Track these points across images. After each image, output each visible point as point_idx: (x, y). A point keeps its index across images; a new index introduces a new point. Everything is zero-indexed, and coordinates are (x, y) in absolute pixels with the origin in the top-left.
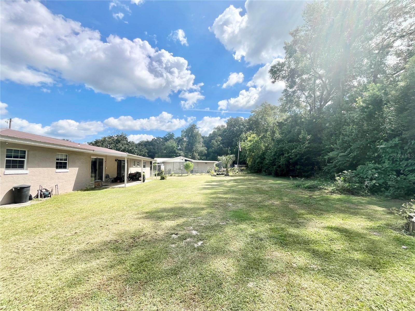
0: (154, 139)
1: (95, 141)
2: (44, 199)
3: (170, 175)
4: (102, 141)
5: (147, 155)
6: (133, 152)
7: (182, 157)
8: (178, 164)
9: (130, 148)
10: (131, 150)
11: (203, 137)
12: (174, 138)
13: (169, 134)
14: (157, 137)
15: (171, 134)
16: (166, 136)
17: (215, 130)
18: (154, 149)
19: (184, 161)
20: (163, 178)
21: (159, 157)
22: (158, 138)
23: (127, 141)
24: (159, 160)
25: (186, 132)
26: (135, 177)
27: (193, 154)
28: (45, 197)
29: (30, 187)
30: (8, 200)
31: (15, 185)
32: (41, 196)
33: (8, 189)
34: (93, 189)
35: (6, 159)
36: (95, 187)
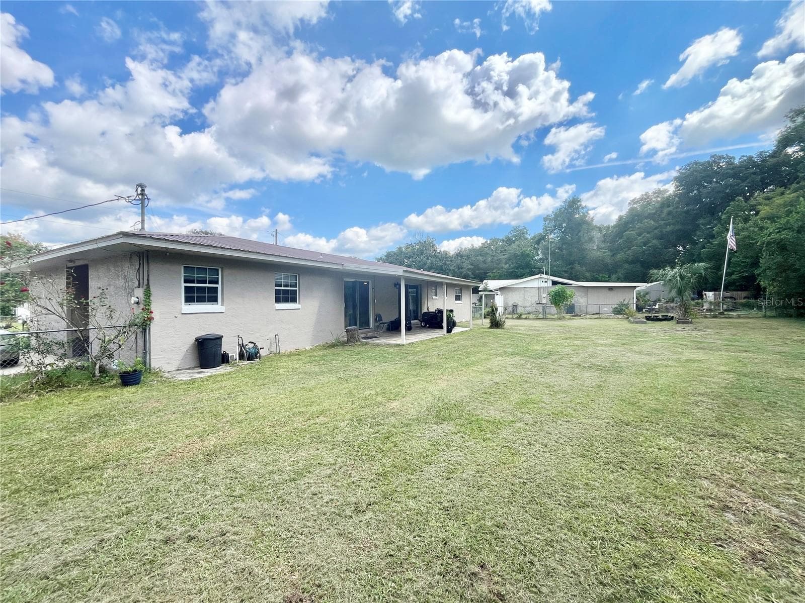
0: (486, 242)
1: (385, 254)
2: (246, 362)
3: (515, 316)
4: (395, 254)
5: (472, 276)
6: (445, 271)
7: (544, 276)
8: (535, 292)
9: (441, 264)
10: (441, 266)
11: (600, 229)
12: (527, 236)
13: (516, 229)
14: (491, 240)
15: (520, 228)
16: (510, 235)
17: (635, 206)
18: (485, 262)
19: (550, 284)
20: (496, 324)
21: (494, 278)
22: (495, 241)
23: (435, 251)
24: (493, 284)
25: (555, 219)
26: (434, 321)
27: (572, 268)
28: (248, 359)
29: (220, 338)
30: (192, 361)
31: (202, 333)
32: (241, 356)
33: (191, 340)
34: (343, 344)
35: (183, 285)
36: (348, 341)
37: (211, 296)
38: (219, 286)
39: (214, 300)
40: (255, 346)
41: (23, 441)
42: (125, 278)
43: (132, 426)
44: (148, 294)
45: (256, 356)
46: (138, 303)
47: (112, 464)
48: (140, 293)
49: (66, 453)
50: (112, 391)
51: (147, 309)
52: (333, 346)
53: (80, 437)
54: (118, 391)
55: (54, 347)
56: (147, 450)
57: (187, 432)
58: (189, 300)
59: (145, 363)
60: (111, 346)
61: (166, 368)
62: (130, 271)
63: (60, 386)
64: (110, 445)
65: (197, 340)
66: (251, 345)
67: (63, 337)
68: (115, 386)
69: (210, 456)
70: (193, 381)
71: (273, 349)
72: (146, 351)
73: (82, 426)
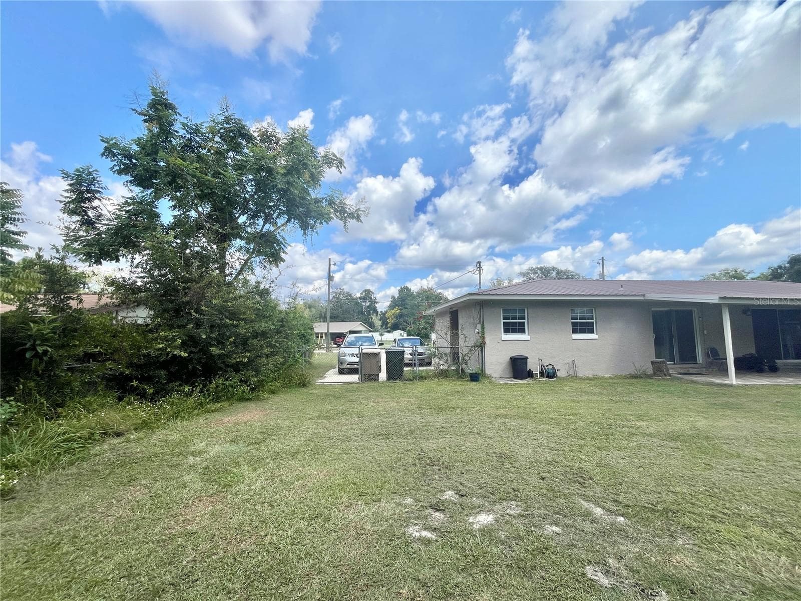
2: (545, 379)
28: (547, 377)
29: (526, 358)
30: (508, 373)
31: (514, 354)
32: (542, 374)
33: (507, 359)
34: (650, 377)
35: (503, 321)
36: (655, 374)
37: (520, 329)
38: (526, 321)
39: (522, 331)
40: (553, 368)
41: (433, 395)
42: (473, 318)
43: (470, 398)
44: (483, 328)
45: (554, 375)
46: (478, 333)
47: (460, 409)
48: (479, 326)
49: (445, 401)
50: (466, 383)
51: (483, 338)
52: (635, 377)
53: (451, 398)
54: (469, 383)
55: (444, 356)
56: (474, 408)
57: (492, 405)
58: (506, 331)
59: (482, 370)
60: (466, 358)
61: (494, 375)
62: (475, 313)
63: (445, 376)
64: (460, 403)
65: (511, 358)
66: (550, 367)
67: (448, 351)
68: (467, 381)
69: (497, 416)
70: (506, 384)
71: (571, 372)
72: (483, 363)
73: (452, 394)
